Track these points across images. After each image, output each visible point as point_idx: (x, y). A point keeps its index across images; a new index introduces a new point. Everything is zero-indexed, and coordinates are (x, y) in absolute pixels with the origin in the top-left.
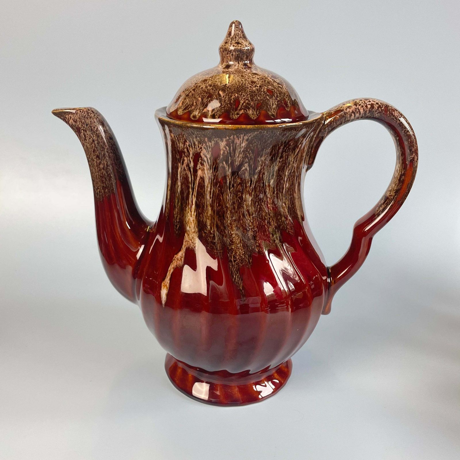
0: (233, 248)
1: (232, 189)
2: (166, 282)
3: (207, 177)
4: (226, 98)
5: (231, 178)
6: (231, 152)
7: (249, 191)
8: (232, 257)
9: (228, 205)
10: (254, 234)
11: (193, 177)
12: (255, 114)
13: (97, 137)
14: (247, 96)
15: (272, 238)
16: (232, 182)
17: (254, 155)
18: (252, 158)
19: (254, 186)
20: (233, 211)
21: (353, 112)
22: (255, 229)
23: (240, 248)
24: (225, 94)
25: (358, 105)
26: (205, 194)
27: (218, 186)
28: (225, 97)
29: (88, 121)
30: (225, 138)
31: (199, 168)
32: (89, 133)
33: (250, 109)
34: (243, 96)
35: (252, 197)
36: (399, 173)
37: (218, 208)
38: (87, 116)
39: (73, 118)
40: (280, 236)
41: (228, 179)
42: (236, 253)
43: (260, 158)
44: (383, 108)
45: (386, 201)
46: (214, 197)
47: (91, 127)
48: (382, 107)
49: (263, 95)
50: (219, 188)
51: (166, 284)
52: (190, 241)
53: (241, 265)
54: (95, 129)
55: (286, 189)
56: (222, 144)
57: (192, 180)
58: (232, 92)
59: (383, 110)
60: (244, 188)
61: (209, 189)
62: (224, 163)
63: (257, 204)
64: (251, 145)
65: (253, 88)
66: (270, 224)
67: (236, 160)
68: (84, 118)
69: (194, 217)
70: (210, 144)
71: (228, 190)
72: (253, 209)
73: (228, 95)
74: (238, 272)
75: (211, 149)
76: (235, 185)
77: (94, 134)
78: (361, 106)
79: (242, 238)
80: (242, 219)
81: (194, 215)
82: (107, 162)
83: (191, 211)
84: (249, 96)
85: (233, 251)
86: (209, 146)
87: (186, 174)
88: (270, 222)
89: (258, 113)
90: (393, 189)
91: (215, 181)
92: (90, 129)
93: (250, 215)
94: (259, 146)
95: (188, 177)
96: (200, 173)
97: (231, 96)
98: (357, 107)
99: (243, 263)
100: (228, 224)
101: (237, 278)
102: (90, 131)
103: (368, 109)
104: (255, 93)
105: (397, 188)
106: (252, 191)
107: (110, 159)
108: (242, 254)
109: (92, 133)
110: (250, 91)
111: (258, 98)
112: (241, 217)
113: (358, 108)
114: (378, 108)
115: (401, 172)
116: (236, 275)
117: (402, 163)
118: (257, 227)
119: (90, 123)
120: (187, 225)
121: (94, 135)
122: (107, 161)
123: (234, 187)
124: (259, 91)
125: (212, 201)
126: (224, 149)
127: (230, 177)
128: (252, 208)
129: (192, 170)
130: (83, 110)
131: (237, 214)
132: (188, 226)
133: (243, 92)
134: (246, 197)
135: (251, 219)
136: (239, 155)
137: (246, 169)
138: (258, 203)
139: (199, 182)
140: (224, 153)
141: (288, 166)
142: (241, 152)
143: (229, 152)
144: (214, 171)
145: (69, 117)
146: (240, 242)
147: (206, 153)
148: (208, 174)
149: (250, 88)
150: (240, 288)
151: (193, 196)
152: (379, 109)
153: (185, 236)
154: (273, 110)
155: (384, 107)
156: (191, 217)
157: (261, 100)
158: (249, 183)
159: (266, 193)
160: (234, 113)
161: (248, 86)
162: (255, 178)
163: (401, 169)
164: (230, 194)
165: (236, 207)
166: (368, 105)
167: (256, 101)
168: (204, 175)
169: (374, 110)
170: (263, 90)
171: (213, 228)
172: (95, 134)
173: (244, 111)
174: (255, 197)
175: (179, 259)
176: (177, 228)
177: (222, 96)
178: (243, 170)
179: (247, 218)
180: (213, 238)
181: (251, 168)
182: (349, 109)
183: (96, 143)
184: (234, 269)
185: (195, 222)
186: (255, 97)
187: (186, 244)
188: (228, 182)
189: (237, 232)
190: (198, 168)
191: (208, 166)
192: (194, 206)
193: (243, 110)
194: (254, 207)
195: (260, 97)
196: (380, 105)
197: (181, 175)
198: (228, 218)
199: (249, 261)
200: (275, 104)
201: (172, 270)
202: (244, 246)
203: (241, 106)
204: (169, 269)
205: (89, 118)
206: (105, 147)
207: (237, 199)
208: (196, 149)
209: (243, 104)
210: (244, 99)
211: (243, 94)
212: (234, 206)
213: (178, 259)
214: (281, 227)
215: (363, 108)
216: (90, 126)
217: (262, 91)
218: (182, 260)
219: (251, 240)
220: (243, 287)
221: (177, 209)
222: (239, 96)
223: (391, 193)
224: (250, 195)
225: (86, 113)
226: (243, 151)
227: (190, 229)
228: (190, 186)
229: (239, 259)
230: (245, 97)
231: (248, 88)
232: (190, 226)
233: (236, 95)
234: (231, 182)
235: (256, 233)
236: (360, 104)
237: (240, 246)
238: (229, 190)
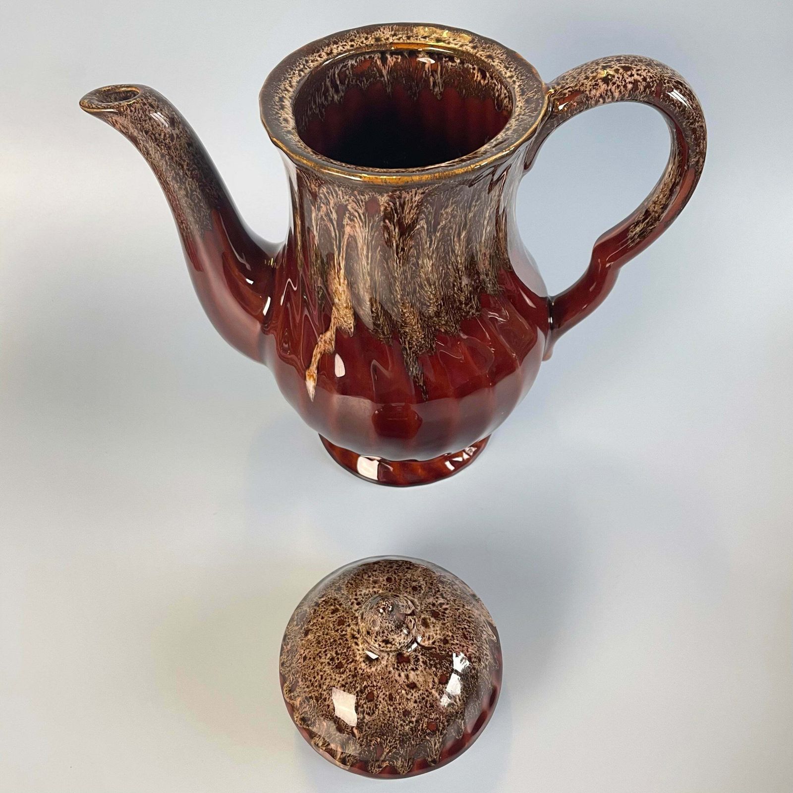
0: (407, 331)
1: (402, 253)
2: (313, 372)
3: (361, 237)
4: (362, 741)
5: (399, 240)
6: (398, 208)
7: (428, 254)
8: (407, 343)
9: (396, 274)
10: (438, 309)
11: (337, 231)
12: (405, 766)
13: (167, 149)
14: (394, 742)
15: (465, 310)
16: (401, 245)
17: (435, 208)
18: (432, 213)
19: (436, 246)
20: (404, 283)
21: (601, 96)
22: (439, 303)
23: (418, 329)
24: (362, 735)
25: (611, 83)
26: (359, 258)
27: (378, 250)
28: (361, 739)
29: (147, 125)
30: (387, 193)
31: (347, 224)
32: (153, 144)
33: (398, 759)
34: (389, 742)
35: (433, 261)
36: (672, 179)
37: (381, 277)
38: (143, 117)
39: (120, 122)
40: (477, 303)
41: (394, 242)
42: (412, 338)
43: (444, 210)
44: (653, 89)
45: (647, 219)
46: (373, 263)
47: (154, 135)
48: (653, 86)
49: (421, 736)
50: (381, 253)
51: (312, 374)
52: (342, 319)
53: (420, 353)
54: (162, 137)
55: (486, 236)
56: (383, 199)
57: (336, 235)
58: (372, 735)
59: (654, 91)
60: (421, 251)
61: (365, 252)
62: (387, 221)
63: (441, 268)
64: (429, 198)
65: (405, 727)
66: (462, 292)
67: (405, 217)
68: (140, 121)
69: (345, 287)
70: (362, 197)
71: (395, 255)
72: (436, 276)
73: (367, 738)
74: (417, 363)
75: (364, 203)
76: (406, 249)
77: (162, 145)
78: (616, 85)
79: (420, 316)
80: (419, 292)
81: (344, 283)
82: (192, 186)
83: (338, 278)
84: (398, 742)
85: (407, 336)
86: (361, 199)
87: (326, 225)
88: (462, 288)
89: (411, 765)
90: (660, 202)
91: (373, 242)
92: (153, 138)
93: (430, 285)
94: (442, 197)
95: (330, 231)
96: (348, 229)
97: (371, 741)
98: (609, 88)
99: (423, 349)
100: (397, 300)
101: (414, 371)
102: (154, 140)
103: (627, 91)
104: (408, 737)
105: (666, 202)
106: (433, 253)
107: (194, 180)
108: (421, 339)
109: (158, 145)
110: (400, 734)
111: (411, 743)
112: (418, 288)
113: (611, 90)
114: (645, 88)
115: (675, 180)
116: (413, 367)
117: (678, 166)
118: (443, 299)
119: (151, 129)
120: (335, 296)
121: (162, 147)
122: (190, 184)
123: (404, 251)
124: (414, 731)
125: (371, 268)
126: (386, 204)
127: (397, 239)
128: (433, 275)
129: (335, 223)
130: (136, 107)
131: (411, 286)
132: (337, 297)
133: (388, 736)
134: (423, 263)
135: (432, 289)
136: (410, 211)
137: (423, 227)
138: (443, 267)
139: (347, 240)
140: (386, 209)
141: (490, 205)
142: (413, 208)
143: (393, 208)
144: (372, 230)
145: (114, 121)
146: (418, 322)
147: (357, 207)
148: (361, 233)
149: (400, 727)
150: (420, 384)
151: (340, 258)
152: (647, 90)
153: (333, 311)
154: (434, 752)
155: (655, 85)
156: (340, 285)
157: (417, 745)
158: (428, 243)
159: (454, 252)
160: (375, 765)
161: (397, 723)
162: (436, 237)
163: (675, 174)
164: (398, 261)
165: (409, 277)
166: (628, 85)
167: (408, 748)
168: (356, 233)
169: (637, 92)
170: (420, 728)
171: (375, 305)
172: (164, 144)
173: (389, 762)
174: (438, 259)
175: (328, 342)
176: (320, 296)
177: (357, 738)
178: (418, 229)
179: (426, 289)
180: (376, 319)
181: (431, 224)
182: (595, 91)
183: (167, 159)
184: (409, 359)
185: (346, 293)
186: (408, 742)
187: (336, 322)
188: (394, 245)
189: (412, 309)
190: (345, 223)
191: (360, 222)
192: (343, 271)
193: (387, 762)
194: (437, 274)
195: (415, 741)
196: (649, 83)
197: (317, 223)
198: (396, 291)
199: (431, 346)
200: (439, 742)
201: (319, 356)
202: (424, 327)
203: (385, 756)
204: (314, 353)
205: (148, 121)
206: (183, 163)
207: (409, 266)
208: (339, 200)
209: (388, 753)
210: (390, 747)
211: (389, 738)
212: (405, 276)
213: (325, 342)
214: (479, 290)
215: (619, 89)
216: (152, 133)
217: (419, 730)
218: (331, 344)
219: (434, 317)
220: (424, 382)
221: (316, 268)
222: (383, 741)
223: (656, 208)
224: (430, 258)
225: (141, 112)
226: (417, 206)
227: (340, 302)
228: (334, 243)
229: (416, 345)
230: (391, 744)
231: (397, 729)
232: (340, 298)
233: (379, 740)
234: (399, 244)
235: (441, 308)
236: (614, 81)
237: (418, 328)
238: (397, 255)
